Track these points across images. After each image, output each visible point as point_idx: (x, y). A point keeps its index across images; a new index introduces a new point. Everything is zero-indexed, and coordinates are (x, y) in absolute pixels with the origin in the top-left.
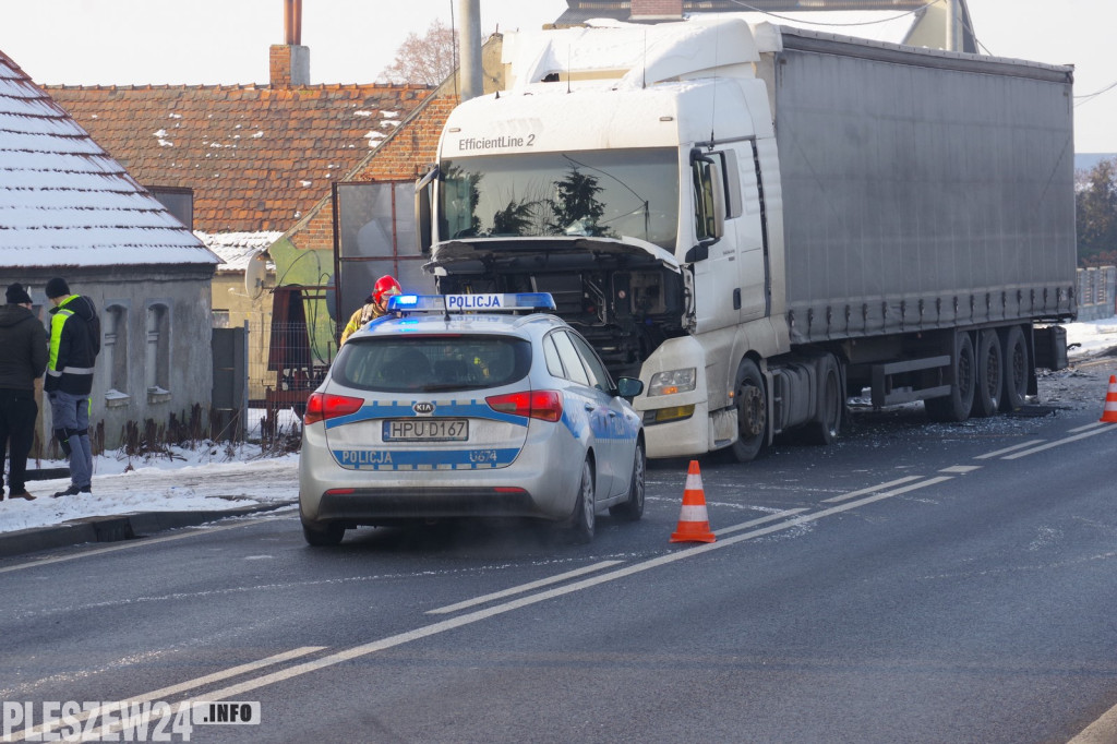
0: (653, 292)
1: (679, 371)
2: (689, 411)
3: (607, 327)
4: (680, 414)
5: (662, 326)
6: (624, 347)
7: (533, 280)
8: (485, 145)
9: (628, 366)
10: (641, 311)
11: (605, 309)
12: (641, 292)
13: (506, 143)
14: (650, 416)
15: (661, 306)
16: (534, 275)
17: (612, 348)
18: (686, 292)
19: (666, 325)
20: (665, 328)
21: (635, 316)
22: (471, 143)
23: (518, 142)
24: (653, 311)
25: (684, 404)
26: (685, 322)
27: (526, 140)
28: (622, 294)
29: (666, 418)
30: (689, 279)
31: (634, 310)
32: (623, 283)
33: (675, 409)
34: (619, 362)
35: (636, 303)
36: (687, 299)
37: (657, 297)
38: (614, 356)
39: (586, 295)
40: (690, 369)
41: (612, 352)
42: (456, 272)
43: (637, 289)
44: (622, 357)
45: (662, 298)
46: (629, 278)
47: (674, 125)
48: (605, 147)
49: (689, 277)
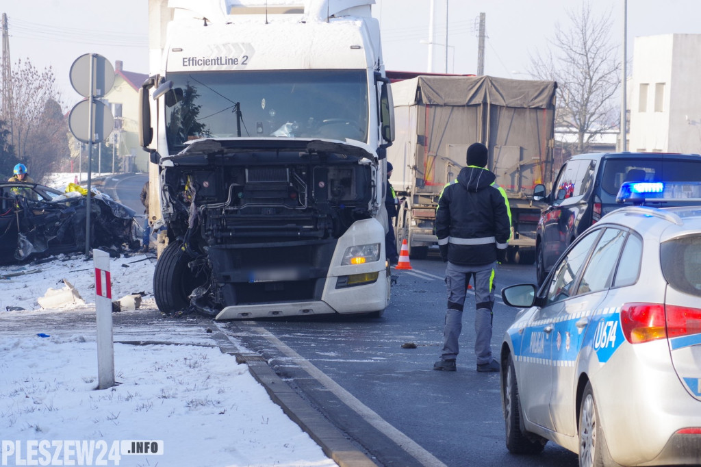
0: (346, 183)
1: (365, 245)
2: (373, 278)
3: (308, 210)
4: (367, 280)
5: (353, 210)
6: (322, 225)
7: (247, 171)
8: (206, 62)
9: (325, 241)
10: (336, 198)
11: (306, 195)
12: (336, 183)
13: (223, 62)
14: (342, 280)
15: (353, 194)
16: (250, 168)
17: (311, 227)
18: (372, 184)
19: (357, 209)
20: (355, 212)
21: (331, 202)
22: (193, 61)
23: (234, 61)
24: (345, 198)
25: (371, 271)
26: (370, 207)
27: (241, 60)
28: (322, 184)
29: (356, 282)
30: (374, 174)
31: (330, 197)
32: (322, 175)
33: (363, 275)
34: (317, 238)
35: (332, 191)
36: (373, 189)
37: (350, 186)
38: (312, 233)
39: (291, 185)
40: (375, 245)
41: (311, 229)
42: (181, 164)
43: (332, 181)
44: (320, 234)
45: (353, 188)
46: (328, 171)
47: (362, 52)
48: (307, 68)
49: (374, 172)
